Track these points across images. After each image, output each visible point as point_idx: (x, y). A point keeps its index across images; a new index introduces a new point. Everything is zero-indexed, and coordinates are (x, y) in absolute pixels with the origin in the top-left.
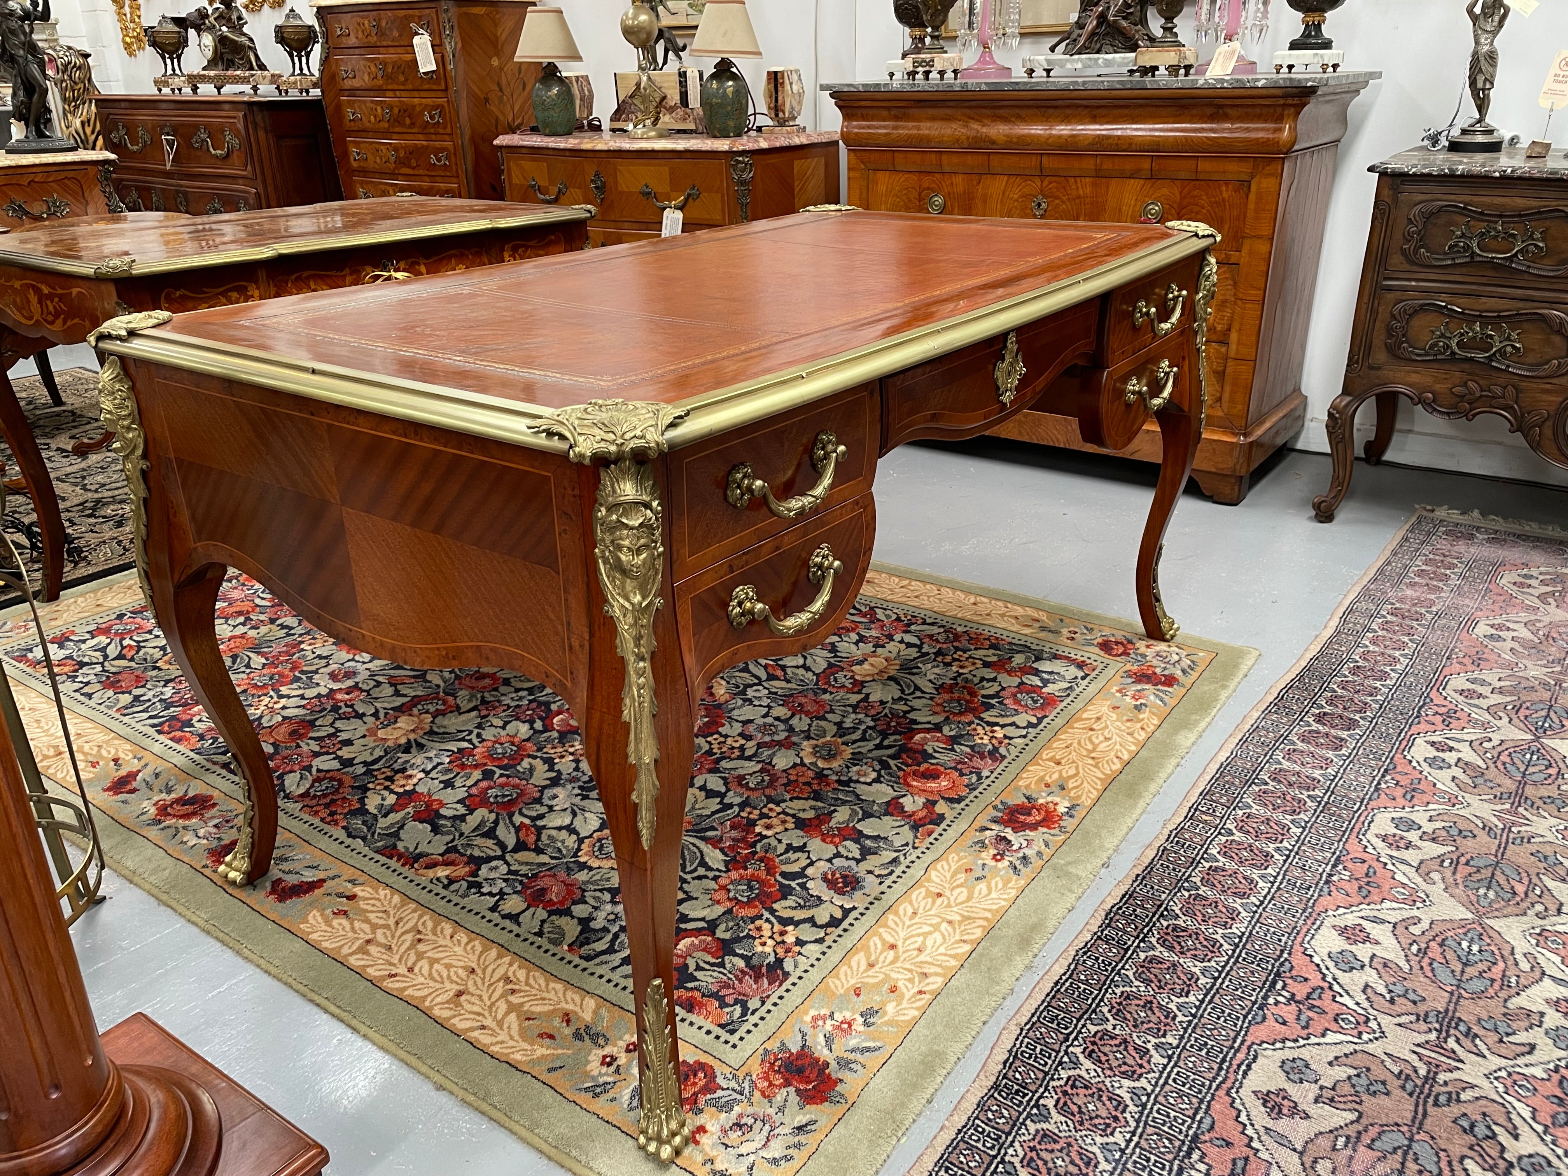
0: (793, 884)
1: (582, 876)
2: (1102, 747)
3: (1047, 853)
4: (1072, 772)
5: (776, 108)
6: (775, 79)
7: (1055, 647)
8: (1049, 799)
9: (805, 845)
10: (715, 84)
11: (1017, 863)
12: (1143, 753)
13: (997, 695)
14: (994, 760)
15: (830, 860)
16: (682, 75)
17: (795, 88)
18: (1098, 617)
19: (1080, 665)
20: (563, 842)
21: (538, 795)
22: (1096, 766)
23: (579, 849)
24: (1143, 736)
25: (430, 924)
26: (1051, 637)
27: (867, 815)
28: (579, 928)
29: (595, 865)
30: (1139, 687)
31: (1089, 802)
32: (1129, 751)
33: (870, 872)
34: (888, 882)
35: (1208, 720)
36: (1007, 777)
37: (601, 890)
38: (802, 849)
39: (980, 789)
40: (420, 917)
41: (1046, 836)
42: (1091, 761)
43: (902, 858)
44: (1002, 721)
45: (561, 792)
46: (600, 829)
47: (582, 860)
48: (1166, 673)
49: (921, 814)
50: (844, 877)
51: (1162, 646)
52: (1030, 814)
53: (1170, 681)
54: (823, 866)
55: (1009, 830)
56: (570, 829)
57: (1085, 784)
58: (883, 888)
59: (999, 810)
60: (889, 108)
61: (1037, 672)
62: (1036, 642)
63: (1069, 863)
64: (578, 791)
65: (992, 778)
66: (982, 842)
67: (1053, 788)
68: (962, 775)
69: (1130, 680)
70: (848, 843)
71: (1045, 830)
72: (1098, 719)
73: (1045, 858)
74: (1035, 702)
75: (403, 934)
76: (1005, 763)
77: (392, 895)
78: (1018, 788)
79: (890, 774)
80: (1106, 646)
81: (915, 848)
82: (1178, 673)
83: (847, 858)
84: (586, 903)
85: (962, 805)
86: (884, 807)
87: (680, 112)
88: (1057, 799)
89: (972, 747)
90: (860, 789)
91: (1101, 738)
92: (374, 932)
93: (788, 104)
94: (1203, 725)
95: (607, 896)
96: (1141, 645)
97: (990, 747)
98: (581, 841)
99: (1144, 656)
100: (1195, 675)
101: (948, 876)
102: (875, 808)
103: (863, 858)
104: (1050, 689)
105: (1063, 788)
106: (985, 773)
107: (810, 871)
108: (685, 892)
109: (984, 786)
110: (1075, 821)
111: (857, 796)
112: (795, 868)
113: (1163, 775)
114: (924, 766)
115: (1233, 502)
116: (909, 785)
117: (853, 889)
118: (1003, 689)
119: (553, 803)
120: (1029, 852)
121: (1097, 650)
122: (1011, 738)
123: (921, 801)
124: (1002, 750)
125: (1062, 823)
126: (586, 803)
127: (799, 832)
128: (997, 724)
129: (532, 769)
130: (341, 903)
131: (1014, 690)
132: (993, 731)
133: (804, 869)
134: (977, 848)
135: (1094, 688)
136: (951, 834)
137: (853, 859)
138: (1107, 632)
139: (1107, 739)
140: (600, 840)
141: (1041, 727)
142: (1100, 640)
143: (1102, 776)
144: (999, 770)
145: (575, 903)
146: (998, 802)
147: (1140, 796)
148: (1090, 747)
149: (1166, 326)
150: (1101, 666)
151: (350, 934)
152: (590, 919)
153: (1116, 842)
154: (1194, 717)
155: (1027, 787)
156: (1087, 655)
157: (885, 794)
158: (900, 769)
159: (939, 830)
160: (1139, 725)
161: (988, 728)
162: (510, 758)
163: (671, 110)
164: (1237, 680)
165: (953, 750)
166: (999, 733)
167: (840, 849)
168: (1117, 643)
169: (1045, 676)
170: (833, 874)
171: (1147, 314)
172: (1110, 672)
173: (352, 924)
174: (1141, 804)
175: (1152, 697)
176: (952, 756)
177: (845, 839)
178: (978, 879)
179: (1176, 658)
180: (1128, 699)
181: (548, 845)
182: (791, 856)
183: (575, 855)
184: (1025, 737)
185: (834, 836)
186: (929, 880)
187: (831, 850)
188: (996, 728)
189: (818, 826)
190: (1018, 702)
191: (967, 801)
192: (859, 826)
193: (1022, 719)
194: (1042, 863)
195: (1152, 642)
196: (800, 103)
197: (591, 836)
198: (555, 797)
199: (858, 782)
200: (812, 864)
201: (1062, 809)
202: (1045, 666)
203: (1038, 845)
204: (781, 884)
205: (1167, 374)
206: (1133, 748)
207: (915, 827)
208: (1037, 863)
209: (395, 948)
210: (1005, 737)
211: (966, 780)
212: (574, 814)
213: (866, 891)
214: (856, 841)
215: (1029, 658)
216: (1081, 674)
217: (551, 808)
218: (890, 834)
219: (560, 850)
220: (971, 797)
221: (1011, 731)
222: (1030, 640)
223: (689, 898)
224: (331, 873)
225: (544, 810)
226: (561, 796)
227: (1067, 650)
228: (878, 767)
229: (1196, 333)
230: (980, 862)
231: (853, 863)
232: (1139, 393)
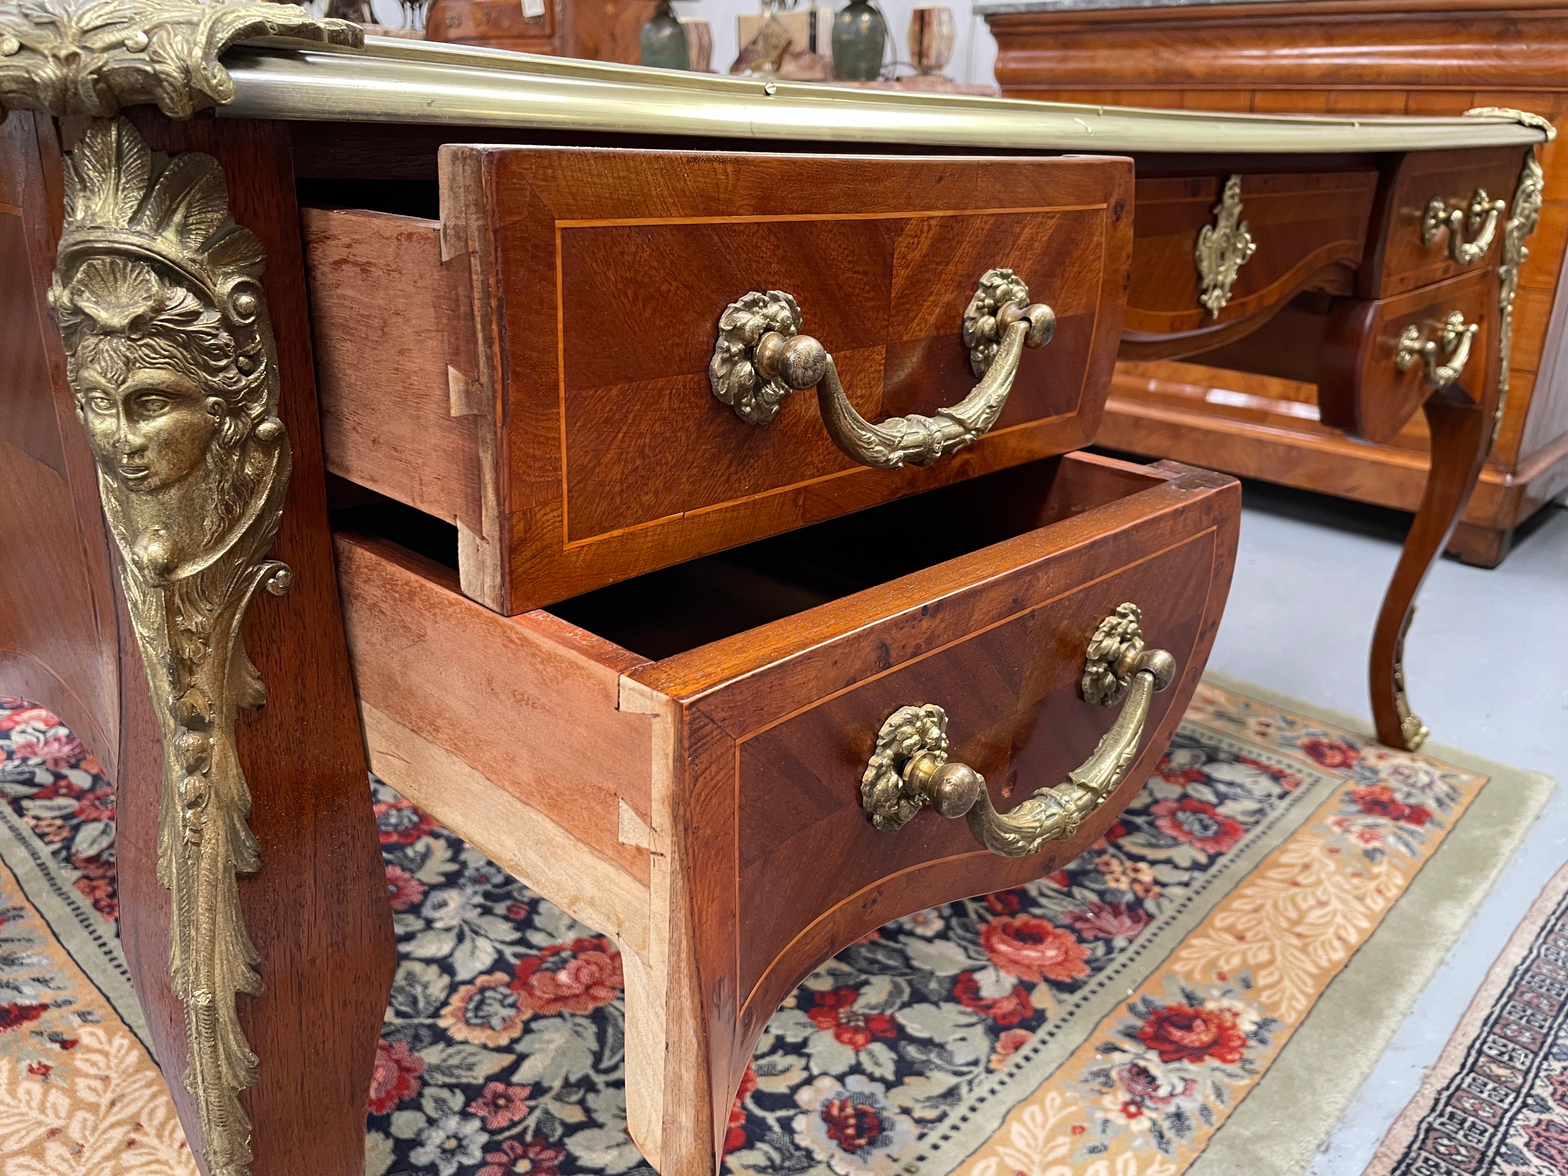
0: (771, 1118)
1: (432, 1055)
2: (1314, 916)
3: (1220, 1109)
4: (1264, 956)
5: (920, 54)
6: (922, 18)
7: (1238, 744)
8: (1226, 1003)
9: (805, 1043)
10: (847, 18)
11: (1166, 1125)
12: (1383, 936)
13: (1144, 811)
14: (1136, 920)
15: (841, 1078)
16: (813, 15)
17: (945, 29)
18: (1302, 706)
19: (1277, 776)
20: (425, 986)
21: (417, 898)
22: (1304, 950)
23: (445, 1003)
24: (1379, 905)
25: (161, 1114)
26: (1231, 728)
27: (918, 997)
28: (392, 1158)
29: (459, 1037)
30: (1370, 820)
31: (1292, 1018)
32: (1360, 930)
33: (906, 1111)
34: (934, 1137)
35: (1485, 886)
36: (1156, 954)
37: (451, 1087)
38: (798, 1049)
39: (1109, 971)
40: (154, 1096)
41: (1218, 1075)
42: (1295, 941)
43: (964, 1090)
44: (1151, 854)
45: (454, 898)
46: (489, 972)
47: (442, 1023)
48: (1412, 801)
49: (1008, 1006)
50: (860, 1115)
51: (1400, 759)
52: (1189, 1028)
53: (1419, 815)
54: (827, 1087)
55: (1153, 1055)
56: (445, 965)
57: (1286, 983)
58: (924, 1147)
59: (1138, 1015)
60: (1056, 34)
61: (1208, 781)
62: (1208, 733)
63: (1258, 1138)
64: (479, 899)
65: (1130, 952)
66: (1105, 1073)
67: (1232, 984)
68: (1081, 940)
69: (1355, 808)
70: (877, 1047)
71: (1216, 1063)
72: (1306, 867)
73: (1216, 1120)
74: (1206, 828)
75: (112, 1126)
76: (1153, 927)
77: (130, 1049)
78: (1172, 976)
79: (965, 927)
80: (1315, 750)
81: (989, 1071)
82: (1431, 804)
83: (872, 1078)
84: (419, 1108)
85: (1077, 997)
86: (947, 985)
87: (807, 59)
88: (1238, 1006)
89: (1101, 894)
90: (915, 948)
91: (1312, 902)
92: (70, 1116)
93: (935, 46)
94: (1477, 895)
95: (457, 1101)
96: (1370, 754)
97: (1129, 897)
98: (453, 988)
99: (1375, 771)
100: (1456, 810)
101: (1041, 1135)
102: (933, 985)
103: (898, 1082)
104: (1227, 809)
105: (1247, 984)
106: (1119, 942)
107: (804, 1096)
108: (587, 1111)
109: (1115, 965)
110: (1269, 1051)
111: (907, 960)
112: (778, 1086)
113: (1418, 979)
114: (1021, 919)
115: (1489, 565)
116: (993, 950)
117: (872, 1143)
118: (1156, 802)
119: (436, 915)
120: (1189, 1106)
121: (1301, 755)
122: (1164, 885)
123: (1009, 980)
124: (1150, 905)
125: (1247, 1054)
126: (485, 923)
127: (801, 1016)
128: (1142, 859)
129: (426, 856)
130: (47, 1052)
131: (1174, 805)
132: (1136, 870)
133: (795, 1089)
134: (1096, 1084)
135: (1297, 815)
136: (1055, 1051)
137: (882, 1080)
138: (1316, 729)
139: (1322, 904)
140: (482, 990)
141: (1214, 870)
142: (1306, 740)
143: (1314, 971)
144: (1141, 940)
145: (402, 1106)
146: (1137, 1000)
147: (1380, 1015)
148: (1293, 915)
149: (1472, 249)
150: (1308, 781)
151: (35, 1114)
152: (416, 1143)
153: (1342, 1101)
154: (1462, 881)
155: (1189, 975)
156: (1286, 761)
157: (952, 961)
158: (982, 919)
159: (1033, 1040)
160: (1372, 885)
161: (1128, 864)
162: (401, 834)
163: (797, 56)
164: (1524, 824)
165: (1070, 895)
166: (1147, 874)
167: (864, 1058)
168: (1332, 747)
169: (1222, 788)
170: (842, 1109)
171: (1447, 221)
172: (1322, 792)
173: (45, 1094)
174: (1383, 1031)
175: (1391, 840)
176: (1068, 905)
177: (874, 1039)
178: (1093, 1150)
179: (1424, 779)
180: (1353, 839)
181: (401, 990)
182: (780, 1060)
183: (436, 1014)
184: (1186, 885)
185: (857, 1030)
186: (1006, 1142)
187: (845, 1057)
188: (1142, 865)
189: (835, 1008)
190: (1178, 825)
191: (1085, 991)
192: (902, 1018)
193: (1185, 854)
194: (1208, 1130)
195: (1385, 750)
196: (949, 48)
197: (471, 982)
198: (443, 904)
199: (911, 934)
200: (809, 1081)
201: (1246, 1025)
202: (1222, 772)
203: (1204, 1094)
204: (750, 1117)
205: (1460, 335)
206: (1365, 924)
207: (994, 1030)
208: (1199, 1128)
209: (87, 1152)
210: (1156, 882)
211: (1086, 950)
212: (461, 938)
213: (893, 1150)
214: (892, 1046)
215: (1195, 758)
216: (1276, 790)
217: (429, 924)
218: (950, 1038)
219: (414, 1001)
220: (1093, 984)
221: (1165, 873)
222: (1200, 730)
223: (591, 1123)
224: (61, 996)
225: (419, 924)
226: (452, 905)
227: (1256, 751)
228: (947, 912)
229: (1502, 283)
230: (1099, 1115)
231: (878, 1088)
232: (1422, 352)
